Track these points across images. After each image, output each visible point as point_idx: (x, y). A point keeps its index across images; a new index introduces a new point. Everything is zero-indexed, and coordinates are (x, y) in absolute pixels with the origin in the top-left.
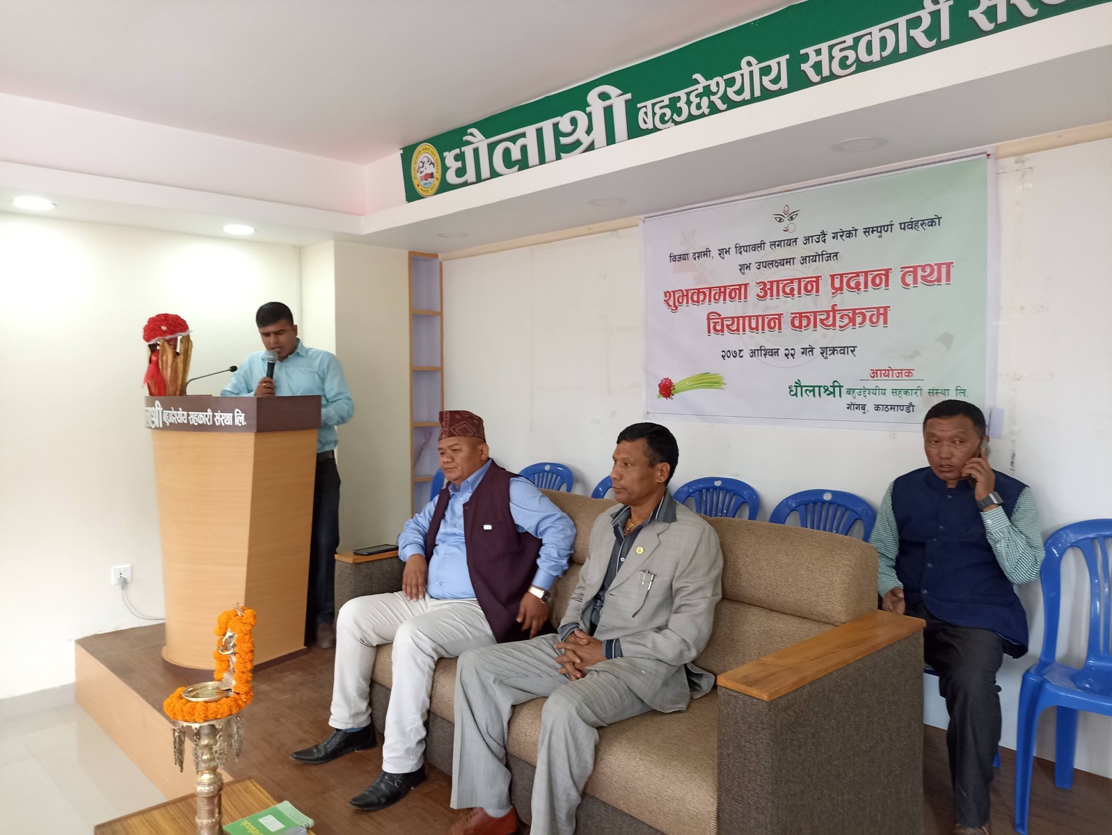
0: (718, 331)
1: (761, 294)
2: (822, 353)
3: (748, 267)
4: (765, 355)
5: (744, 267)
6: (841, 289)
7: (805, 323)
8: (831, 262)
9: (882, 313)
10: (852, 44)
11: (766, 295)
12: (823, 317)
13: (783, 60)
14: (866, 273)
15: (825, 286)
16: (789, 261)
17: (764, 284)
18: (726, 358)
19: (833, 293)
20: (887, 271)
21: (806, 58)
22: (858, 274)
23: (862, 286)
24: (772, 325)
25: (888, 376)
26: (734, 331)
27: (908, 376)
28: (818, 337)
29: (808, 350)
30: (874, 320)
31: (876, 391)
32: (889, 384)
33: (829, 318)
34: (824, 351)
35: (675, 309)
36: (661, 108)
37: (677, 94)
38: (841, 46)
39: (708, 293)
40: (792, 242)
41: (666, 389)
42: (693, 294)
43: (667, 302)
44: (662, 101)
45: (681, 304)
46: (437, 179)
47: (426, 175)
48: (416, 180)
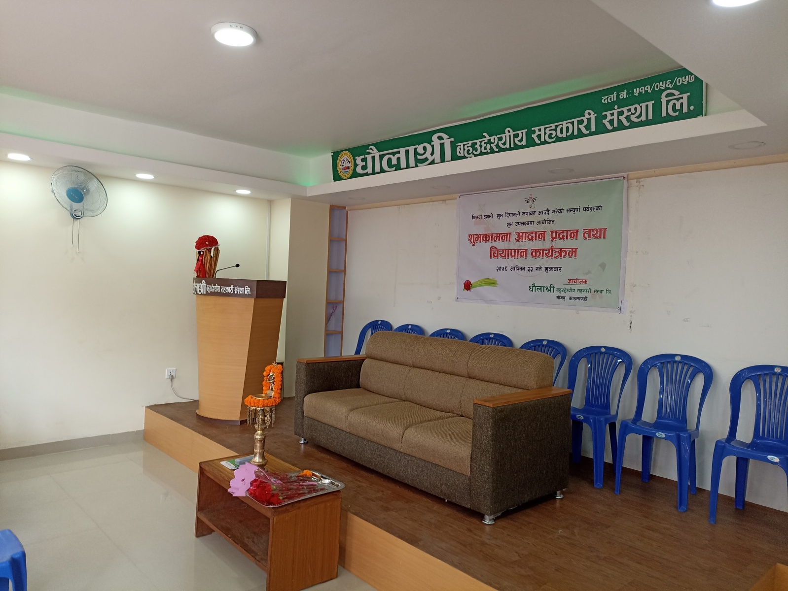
0: (495, 256)
1: (517, 239)
3: (511, 224)
4: (518, 270)
6: (555, 238)
7: (538, 254)
8: (552, 225)
9: (574, 251)
10: (554, 128)
11: (519, 239)
12: (547, 252)
13: (524, 131)
14: (567, 231)
15: (548, 236)
16: (531, 223)
17: (519, 233)
18: (499, 270)
19: (552, 240)
20: (577, 231)
21: (534, 132)
22: (563, 231)
23: (565, 238)
24: (522, 254)
25: (576, 282)
26: (503, 257)
27: (585, 283)
28: (544, 262)
29: (538, 269)
30: (571, 255)
31: (570, 290)
32: (576, 287)
33: (550, 253)
34: (546, 269)
35: (474, 244)
36: (468, 147)
37: (475, 141)
38: (550, 128)
39: (491, 236)
40: (533, 213)
41: (468, 286)
42: (483, 237)
43: (470, 240)
44: (468, 144)
45: (477, 241)
46: (351, 170)
47: (345, 167)
48: (340, 169)
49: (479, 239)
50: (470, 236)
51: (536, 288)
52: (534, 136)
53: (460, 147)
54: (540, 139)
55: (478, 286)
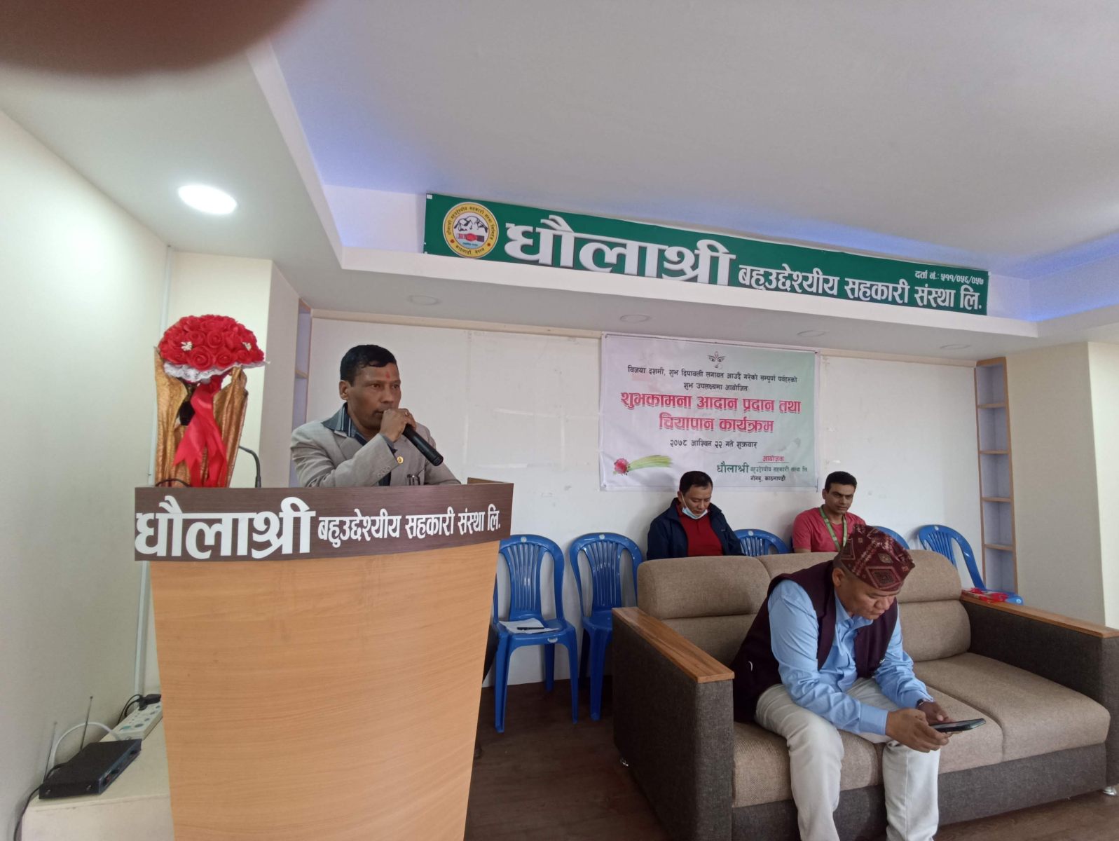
0: (669, 426)
1: (700, 405)
2: (738, 446)
3: (691, 385)
4: (702, 445)
5: (687, 385)
6: (749, 408)
8: (744, 392)
9: (770, 425)
10: (868, 285)
11: (703, 405)
12: (739, 424)
13: (837, 279)
14: (762, 401)
15: (740, 405)
16: (718, 386)
18: (674, 445)
19: (745, 410)
20: (773, 402)
21: (847, 284)
22: (758, 401)
23: (760, 408)
24: (707, 425)
26: (680, 426)
28: (736, 435)
30: (766, 428)
31: (766, 468)
32: (772, 465)
33: (742, 425)
34: (739, 444)
35: (631, 407)
36: (757, 275)
37: (770, 270)
38: (865, 285)
39: (660, 398)
40: (720, 375)
41: (622, 467)
42: (648, 398)
43: (624, 401)
44: (759, 271)
45: (638, 404)
46: (489, 245)
47: (470, 235)
48: (450, 234)
49: (642, 400)
50: (625, 395)
51: (727, 467)
52: (847, 288)
53: (745, 272)
54: (853, 293)
55: (641, 467)
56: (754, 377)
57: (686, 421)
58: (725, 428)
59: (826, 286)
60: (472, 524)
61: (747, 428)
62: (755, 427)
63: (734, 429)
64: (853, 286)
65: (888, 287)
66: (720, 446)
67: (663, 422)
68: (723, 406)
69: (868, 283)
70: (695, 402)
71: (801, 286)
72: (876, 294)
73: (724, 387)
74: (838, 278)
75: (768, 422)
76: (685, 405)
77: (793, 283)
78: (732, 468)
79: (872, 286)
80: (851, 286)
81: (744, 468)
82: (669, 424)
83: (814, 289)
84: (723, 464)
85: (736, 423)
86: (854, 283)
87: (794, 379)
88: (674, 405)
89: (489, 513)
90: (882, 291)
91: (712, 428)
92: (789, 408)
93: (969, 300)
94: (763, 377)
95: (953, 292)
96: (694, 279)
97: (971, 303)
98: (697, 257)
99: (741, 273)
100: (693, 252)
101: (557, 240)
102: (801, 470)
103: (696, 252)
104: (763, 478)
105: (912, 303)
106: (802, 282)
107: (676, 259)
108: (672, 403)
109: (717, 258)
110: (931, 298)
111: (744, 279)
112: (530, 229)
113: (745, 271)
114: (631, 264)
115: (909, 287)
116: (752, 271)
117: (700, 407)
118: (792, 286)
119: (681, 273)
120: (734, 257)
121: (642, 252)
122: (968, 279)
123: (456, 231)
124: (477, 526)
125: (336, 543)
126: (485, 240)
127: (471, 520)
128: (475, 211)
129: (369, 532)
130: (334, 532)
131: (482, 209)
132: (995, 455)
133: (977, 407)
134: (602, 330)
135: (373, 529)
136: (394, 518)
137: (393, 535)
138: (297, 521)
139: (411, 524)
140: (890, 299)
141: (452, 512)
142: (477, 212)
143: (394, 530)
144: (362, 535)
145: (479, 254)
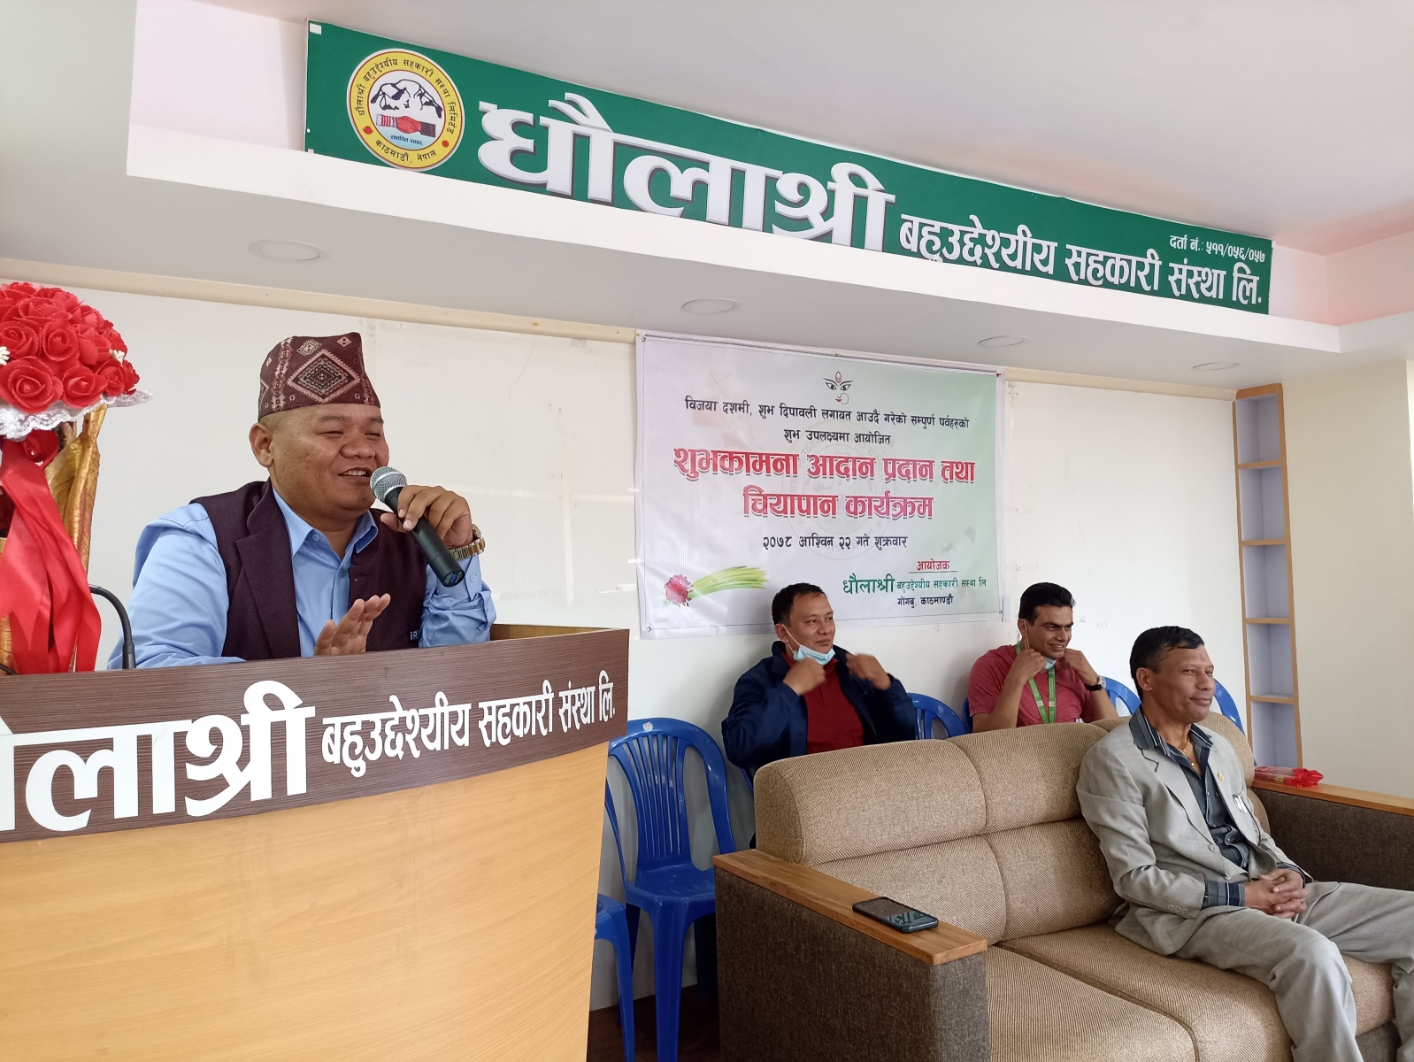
0: (759, 511)
1: (813, 470)
2: (876, 544)
6: (894, 475)
7: (860, 509)
8: (885, 445)
9: (926, 505)
11: (817, 472)
12: (878, 504)
17: (816, 458)
18: (769, 546)
19: (887, 479)
20: (931, 463)
25: (931, 568)
26: (780, 512)
27: (945, 568)
28: (873, 525)
29: (863, 540)
31: (921, 583)
32: (930, 577)
33: (883, 506)
34: (878, 540)
35: (693, 476)
36: (930, 233)
37: (950, 226)
38: (1096, 258)
39: (744, 459)
40: (845, 415)
41: (680, 591)
42: (723, 458)
43: (680, 465)
44: (933, 226)
45: (705, 470)
46: (445, 144)
47: (405, 118)
48: (363, 116)
49: (711, 465)
50: (682, 454)
51: (859, 584)
52: (1069, 262)
53: (911, 226)
54: (1078, 273)
55: (712, 589)
56: (900, 419)
57: (789, 501)
58: (855, 513)
59: (1037, 258)
60: (578, 711)
61: (892, 512)
62: (904, 510)
63: (870, 513)
64: (1079, 260)
65: (1129, 262)
66: (848, 545)
67: (751, 503)
68: (851, 473)
69: (1102, 254)
70: (805, 465)
71: (998, 255)
72: (1113, 275)
73: (852, 437)
74: (1056, 244)
75: (924, 499)
76: (788, 472)
77: (986, 250)
78: (868, 584)
79: (1106, 258)
80: (1075, 258)
81: (886, 583)
82: (760, 507)
83: (1018, 264)
84: (853, 579)
85: (873, 503)
86: (1079, 254)
87: (963, 423)
88: (768, 471)
89: (602, 687)
90: (1122, 268)
91: (834, 513)
92: (957, 473)
93: (1245, 286)
94: (914, 419)
95: (1223, 273)
96: (826, 237)
97: (1248, 294)
98: (831, 194)
99: (905, 227)
100: (825, 186)
101: (581, 145)
102: (977, 582)
103: (830, 185)
104: (917, 601)
105: (1165, 291)
106: (1000, 249)
107: (796, 197)
108: (764, 467)
109: (865, 199)
110: (1191, 282)
111: (909, 242)
112: (528, 117)
113: (909, 225)
114: (718, 202)
115: (1160, 263)
116: (922, 225)
117: (815, 474)
118: (984, 257)
119: (804, 224)
120: (892, 198)
121: (738, 178)
122: (1244, 252)
123: (376, 109)
124: (586, 715)
125: (358, 768)
126: (438, 132)
127: (578, 704)
128: (415, 69)
129: (418, 740)
130: (353, 746)
131: (430, 67)
132: (1264, 547)
133: (1237, 467)
134: (636, 327)
135: (425, 733)
136: (459, 708)
137: (459, 742)
138: (278, 731)
139: (487, 718)
140: (1133, 284)
141: (550, 690)
142: (419, 71)
143: (461, 733)
144: (406, 747)
145: (425, 162)
